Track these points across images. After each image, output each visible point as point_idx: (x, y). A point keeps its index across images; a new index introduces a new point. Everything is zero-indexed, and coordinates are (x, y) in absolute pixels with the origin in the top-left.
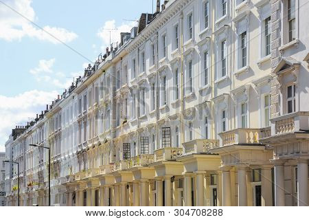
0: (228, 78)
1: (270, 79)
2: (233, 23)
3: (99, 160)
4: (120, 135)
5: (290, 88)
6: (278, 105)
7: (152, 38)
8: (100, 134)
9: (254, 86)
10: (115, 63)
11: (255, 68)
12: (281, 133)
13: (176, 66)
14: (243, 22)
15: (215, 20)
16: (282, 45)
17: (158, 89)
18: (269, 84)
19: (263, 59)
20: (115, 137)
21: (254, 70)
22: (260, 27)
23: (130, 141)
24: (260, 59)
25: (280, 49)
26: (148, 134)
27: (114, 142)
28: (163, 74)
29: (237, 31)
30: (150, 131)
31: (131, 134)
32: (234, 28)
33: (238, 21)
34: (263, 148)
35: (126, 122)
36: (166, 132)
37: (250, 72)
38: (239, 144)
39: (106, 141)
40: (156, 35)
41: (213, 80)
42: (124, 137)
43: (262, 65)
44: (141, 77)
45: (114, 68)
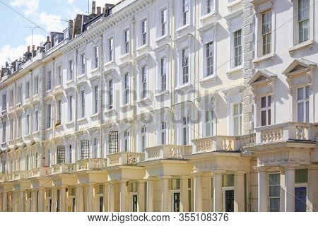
0: (191, 86)
1: (241, 90)
2: (197, 33)
3: (23, 163)
4: (51, 137)
5: (263, 99)
6: (251, 114)
7: (95, 41)
8: (24, 135)
9: (222, 95)
10: (46, 63)
11: (223, 77)
12: (267, 141)
13: (125, 70)
14: (210, 32)
15: (175, 29)
16: (256, 57)
17: (102, 92)
18: (241, 94)
19: (233, 70)
20: (44, 139)
21: (222, 80)
22: (229, 38)
23: (65, 144)
24: (229, 70)
25: (253, 61)
26: (89, 138)
27: (43, 144)
28: (109, 77)
29: (202, 41)
30: (91, 135)
31: (67, 137)
32: (198, 38)
33: (203, 31)
34: (238, 154)
35: (59, 124)
36: (113, 136)
37: (217, 81)
38: (217, 151)
39: (34, 143)
40: (100, 38)
41: (173, 87)
42: (57, 140)
43: (231, 75)
44: (80, 78)
45: (44, 68)
